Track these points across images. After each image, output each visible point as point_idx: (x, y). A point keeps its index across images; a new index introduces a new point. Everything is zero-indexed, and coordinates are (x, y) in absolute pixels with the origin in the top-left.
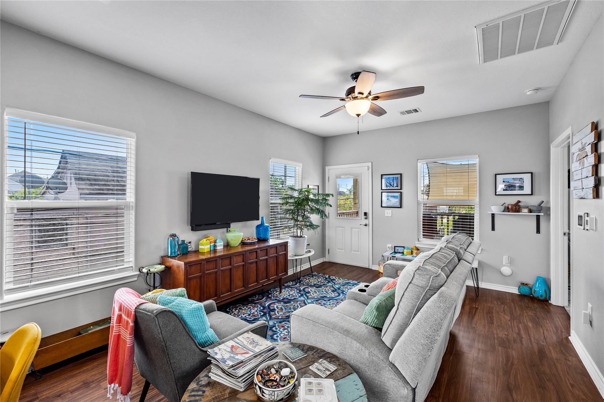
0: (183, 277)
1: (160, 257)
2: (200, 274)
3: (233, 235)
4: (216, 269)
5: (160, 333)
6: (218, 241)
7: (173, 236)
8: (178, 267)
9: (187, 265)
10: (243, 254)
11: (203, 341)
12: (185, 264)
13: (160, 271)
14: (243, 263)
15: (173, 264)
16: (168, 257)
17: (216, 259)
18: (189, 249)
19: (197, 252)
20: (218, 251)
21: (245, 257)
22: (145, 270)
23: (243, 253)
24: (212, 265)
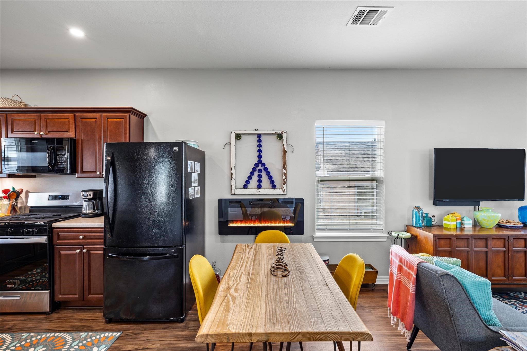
0: (432, 248)
1: (404, 225)
2: (450, 249)
3: (484, 214)
4: (468, 247)
5: (444, 292)
6: (465, 219)
7: (418, 208)
8: (426, 238)
9: (437, 238)
10: (504, 239)
11: (485, 318)
12: (435, 236)
13: (407, 238)
14: (504, 249)
15: (419, 234)
16: (413, 226)
17: (467, 237)
18: (433, 223)
19: (440, 226)
20: (465, 229)
21: (507, 242)
22: (394, 234)
23: (505, 237)
24: (462, 243)
